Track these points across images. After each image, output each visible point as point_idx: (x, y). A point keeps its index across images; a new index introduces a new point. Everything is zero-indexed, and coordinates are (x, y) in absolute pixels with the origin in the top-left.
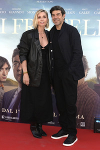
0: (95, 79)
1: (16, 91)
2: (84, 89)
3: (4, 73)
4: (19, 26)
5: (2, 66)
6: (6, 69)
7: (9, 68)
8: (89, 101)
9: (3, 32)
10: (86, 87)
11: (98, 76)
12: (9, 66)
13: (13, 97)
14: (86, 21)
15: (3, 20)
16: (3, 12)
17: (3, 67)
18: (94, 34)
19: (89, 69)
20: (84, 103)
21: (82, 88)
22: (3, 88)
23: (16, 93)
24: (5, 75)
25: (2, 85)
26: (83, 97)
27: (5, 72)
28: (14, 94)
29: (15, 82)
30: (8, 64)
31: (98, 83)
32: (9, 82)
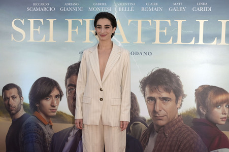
0: (194, 110)
1: (71, 131)
2: (176, 126)
3: (52, 102)
4: (77, 30)
5: (50, 92)
6: (56, 96)
7: (60, 96)
8: (185, 145)
9: (51, 40)
10: (180, 124)
11: (198, 106)
12: (61, 92)
13: (67, 140)
14: (180, 22)
15: (51, 21)
16: (51, 9)
17: (52, 94)
18: (193, 42)
19: (184, 96)
20: (176, 147)
21: (174, 125)
22: (51, 126)
23: (72, 134)
24: (54, 107)
25: (50, 122)
26: (175, 139)
27: (55, 102)
28: (69, 135)
29: (70, 116)
30: (59, 89)
31: (198, 117)
32: (60, 117)
